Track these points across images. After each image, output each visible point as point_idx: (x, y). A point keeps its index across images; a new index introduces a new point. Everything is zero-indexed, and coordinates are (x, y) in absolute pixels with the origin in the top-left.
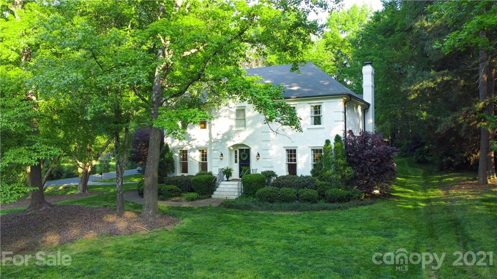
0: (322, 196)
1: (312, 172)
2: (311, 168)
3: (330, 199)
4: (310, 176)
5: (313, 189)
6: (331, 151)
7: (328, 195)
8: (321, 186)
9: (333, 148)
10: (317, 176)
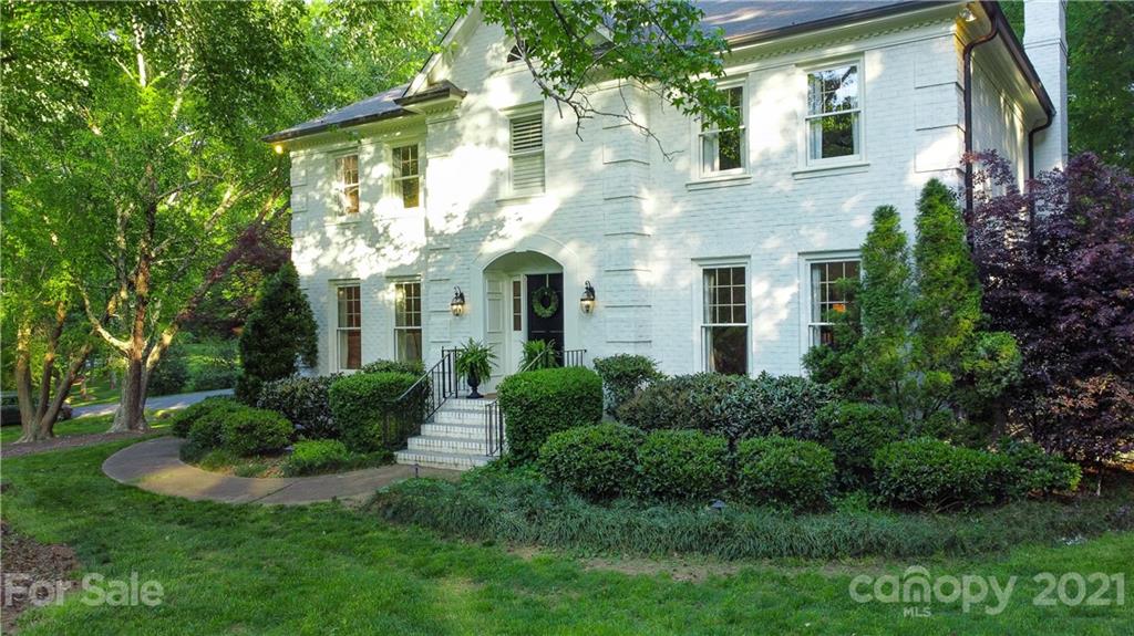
0: (857, 473)
1: (813, 359)
2: (806, 342)
3: (900, 490)
4: (798, 380)
5: (812, 437)
6: (904, 258)
7: (884, 470)
8: (853, 426)
9: (912, 241)
10: (836, 375)
